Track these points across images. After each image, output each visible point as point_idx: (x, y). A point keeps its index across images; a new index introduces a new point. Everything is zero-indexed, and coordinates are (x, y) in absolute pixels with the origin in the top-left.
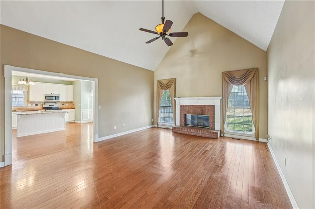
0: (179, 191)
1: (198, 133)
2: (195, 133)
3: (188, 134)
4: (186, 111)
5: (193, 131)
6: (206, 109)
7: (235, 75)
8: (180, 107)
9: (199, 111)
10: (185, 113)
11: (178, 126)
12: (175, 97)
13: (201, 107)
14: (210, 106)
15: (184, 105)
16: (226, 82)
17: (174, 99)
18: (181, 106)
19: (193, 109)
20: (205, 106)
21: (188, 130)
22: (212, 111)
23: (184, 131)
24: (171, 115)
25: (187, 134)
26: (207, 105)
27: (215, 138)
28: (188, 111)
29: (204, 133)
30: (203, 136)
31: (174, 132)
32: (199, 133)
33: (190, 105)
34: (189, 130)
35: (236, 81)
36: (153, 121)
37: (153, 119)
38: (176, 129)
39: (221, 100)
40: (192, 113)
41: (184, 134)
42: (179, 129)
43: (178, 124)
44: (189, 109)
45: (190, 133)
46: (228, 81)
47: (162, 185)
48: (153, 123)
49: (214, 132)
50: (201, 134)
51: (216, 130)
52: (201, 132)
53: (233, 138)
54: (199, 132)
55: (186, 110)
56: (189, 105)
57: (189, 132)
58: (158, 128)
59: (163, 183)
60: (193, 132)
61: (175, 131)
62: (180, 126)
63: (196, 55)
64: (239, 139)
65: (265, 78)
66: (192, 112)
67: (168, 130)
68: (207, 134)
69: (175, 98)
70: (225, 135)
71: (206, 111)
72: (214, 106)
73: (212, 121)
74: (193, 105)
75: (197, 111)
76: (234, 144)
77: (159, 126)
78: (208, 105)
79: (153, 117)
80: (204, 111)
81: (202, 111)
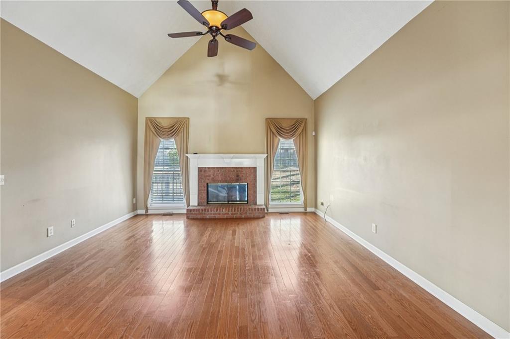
0: (311, 315)
1: (234, 214)
2: (239, 215)
3: (217, 217)
4: (210, 178)
5: (227, 212)
6: (243, 174)
7: (283, 125)
8: (198, 171)
9: (233, 176)
10: (208, 182)
11: (196, 206)
12: (187, 153)
13: (236, 170)
14: (249, 168)
15: (205, 168)
16: (272, 133)
17: (185, 157)
18: (200, 170)
19: (222, 174)
20: (242, 168)
21: (217, 210)
22: (252, 176)
23: (212, 213)
24: (179, 187)
25: (216, 219)
26: (245, 167)
27: (261, 217)
28: (213, 178)
29: (245, 212)
30: (243, 217)
31: (191, 219)
32: (236, 214)
33: (217, 168)
34: (220, 210)
35: (284, 132)
36: (134, 202)
37: (134, 199)
38: (195, 212)
39: (265, 159)
40: (220, 181)
41: (210, 219)
42: (201, 211)
43: (194, 201)
44: (215, 175)
45: (221, 216)
46: (275, 132)
47: (279, 319)
48: (134, 207)
49: (257, 207)
50: (240, 213)
51: (258, 205)
52: (232, 211)
53: (281, 213)
54: (236, 212)
55: (210, 176)
56: (214, 168)
57: (219, 214)
58: (147, 215)
59: (276, 316)
60: (226, 214)
61: (191, 216)
62: (198, 205)
63: (227, 85)
64: (288, 213)
65: (314, 132)
66: (220, 179)
67: (174, 216)
68: (249, 214)
69: (187, 155)
70: (270, 210)
71: (243, 176)
72: (255, 168)
73: (252, 191)
74: (223, 168)
75: (229, 177)
76: (289, 220)
77: (149, 211)
78: (247, 168)
79: (134, 194)
80: (241, 176)
81: (237, 176)
